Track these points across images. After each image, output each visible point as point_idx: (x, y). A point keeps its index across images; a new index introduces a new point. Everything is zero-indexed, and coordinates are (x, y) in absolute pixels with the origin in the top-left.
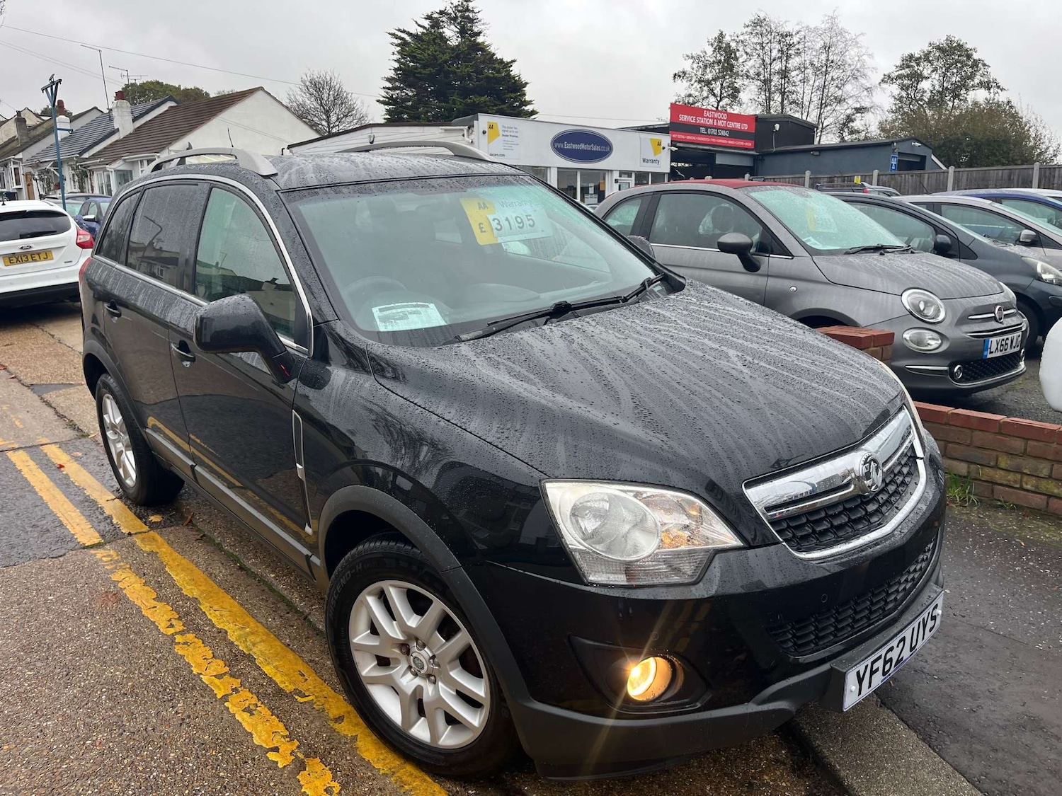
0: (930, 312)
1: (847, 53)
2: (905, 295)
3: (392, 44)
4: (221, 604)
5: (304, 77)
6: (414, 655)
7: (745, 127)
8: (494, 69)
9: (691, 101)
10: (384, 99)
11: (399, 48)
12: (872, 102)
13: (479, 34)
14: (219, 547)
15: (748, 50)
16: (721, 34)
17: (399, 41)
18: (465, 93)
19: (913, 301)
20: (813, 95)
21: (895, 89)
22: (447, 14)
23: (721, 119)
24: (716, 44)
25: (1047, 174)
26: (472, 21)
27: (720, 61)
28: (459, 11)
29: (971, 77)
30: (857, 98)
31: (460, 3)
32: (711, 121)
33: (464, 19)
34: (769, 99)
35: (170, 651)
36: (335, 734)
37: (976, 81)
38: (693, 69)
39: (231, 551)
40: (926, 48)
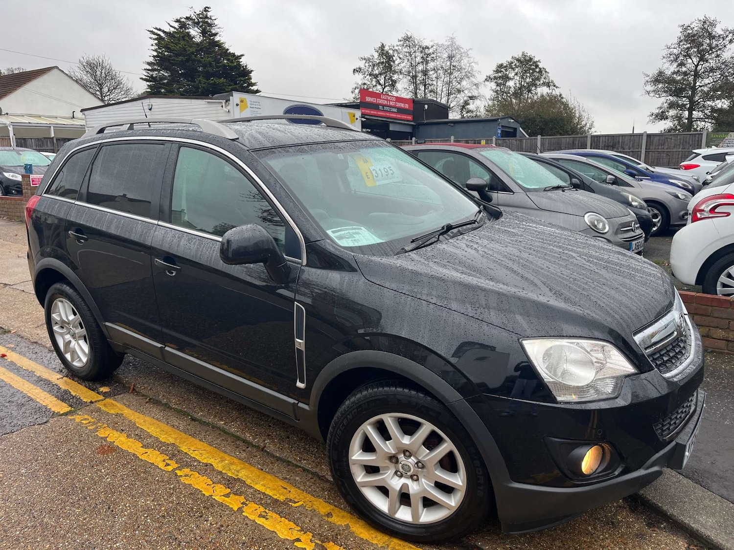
0: (600, 226)
1: (462, 61)
2: (586, 216)
3: (151, 38)
4: (195, 446)
5: (82, 59)
6: (403, 463)
7: (407, 106)
8: (228, 60)
9: (365, 88)
10: (146, 77)
11: (156, 42)
12: (479, 93)
13: (216, 34)
14: (167, 407)
15: (401, 56)
16: (383, 45)
17: (156, 37)
18: (208, 76)
19: (592, 220)
20: (444, 87)
21: (493, 85)
22: (192, 19)
23: (392, 101)
24: (380, 51)
25: (596, 140)
26: (210, 25)
27: (383, 62)
28: (201, 18)
29: (538, 79)
30: (469, 89)
31: (201, 12)
32: (386, 102)
33: (204, 22)
34: (416, 88)
35: (178, 482)
36: (332, 525)
37: (542, 82)
38: (366, 67)
39: (179, 408)
40: (510, 60)
